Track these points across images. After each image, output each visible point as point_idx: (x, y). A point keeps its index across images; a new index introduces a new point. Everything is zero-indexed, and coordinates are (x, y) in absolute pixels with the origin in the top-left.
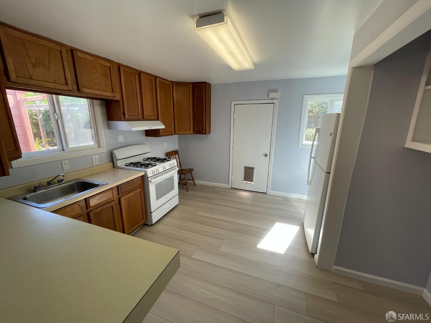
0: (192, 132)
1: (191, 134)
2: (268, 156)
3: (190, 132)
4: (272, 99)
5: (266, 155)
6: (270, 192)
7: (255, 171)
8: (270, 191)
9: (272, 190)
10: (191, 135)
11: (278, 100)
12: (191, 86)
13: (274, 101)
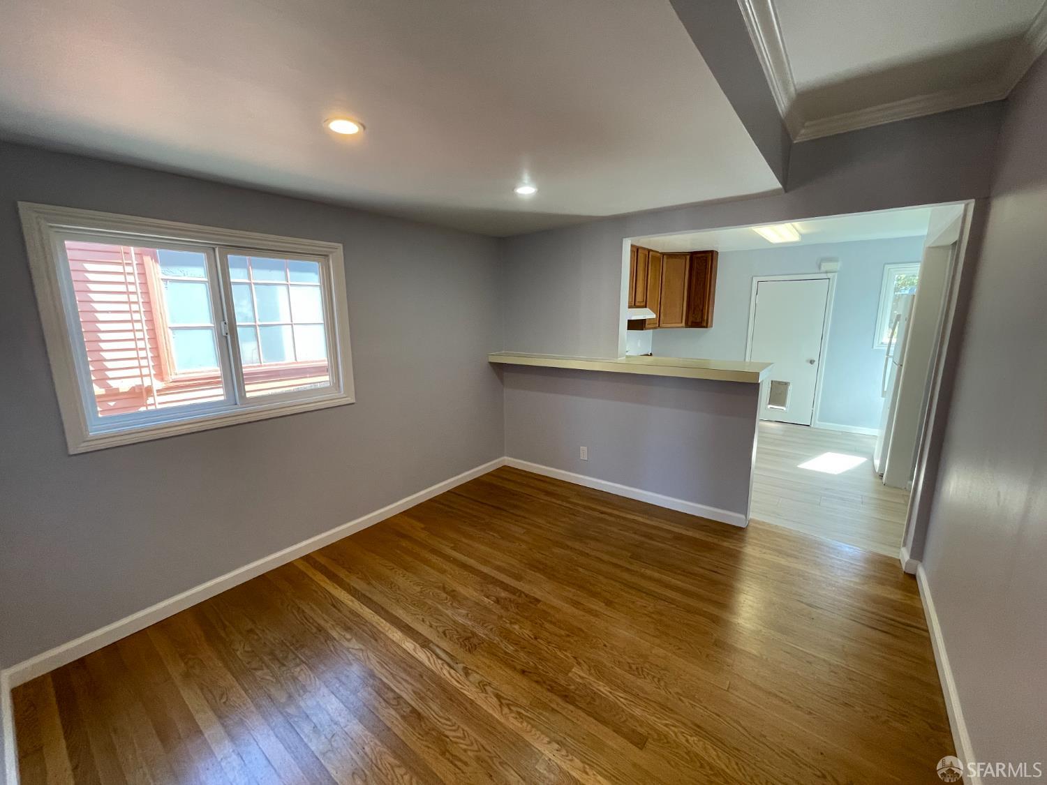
0: (683, 324)
1: (682, 327)
2: (816, 363)
3: (680, 325)
4: (826, 272)
5: (812, 362)
6: (817, 424)
7: (790, 388)
8: (817, 422)
9: (821, 419)
10: (682, 329)
11: (836, 274)
12: (688, 257)
13: (830, 275)
